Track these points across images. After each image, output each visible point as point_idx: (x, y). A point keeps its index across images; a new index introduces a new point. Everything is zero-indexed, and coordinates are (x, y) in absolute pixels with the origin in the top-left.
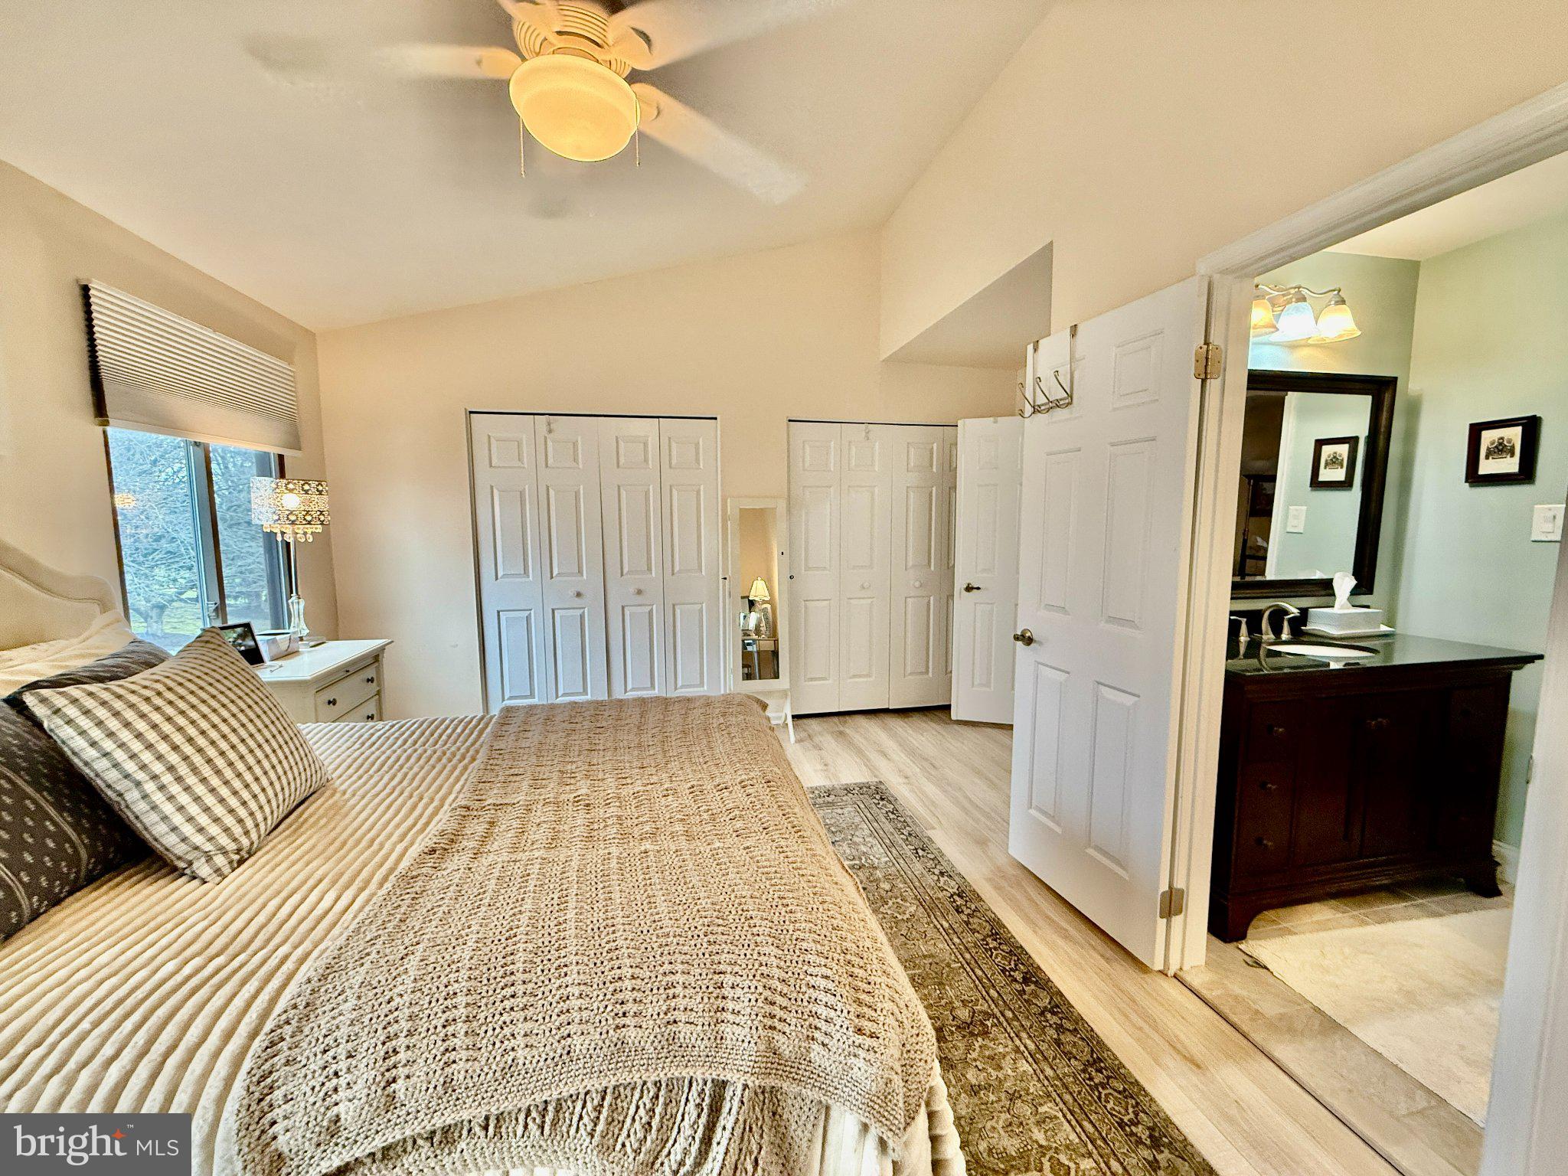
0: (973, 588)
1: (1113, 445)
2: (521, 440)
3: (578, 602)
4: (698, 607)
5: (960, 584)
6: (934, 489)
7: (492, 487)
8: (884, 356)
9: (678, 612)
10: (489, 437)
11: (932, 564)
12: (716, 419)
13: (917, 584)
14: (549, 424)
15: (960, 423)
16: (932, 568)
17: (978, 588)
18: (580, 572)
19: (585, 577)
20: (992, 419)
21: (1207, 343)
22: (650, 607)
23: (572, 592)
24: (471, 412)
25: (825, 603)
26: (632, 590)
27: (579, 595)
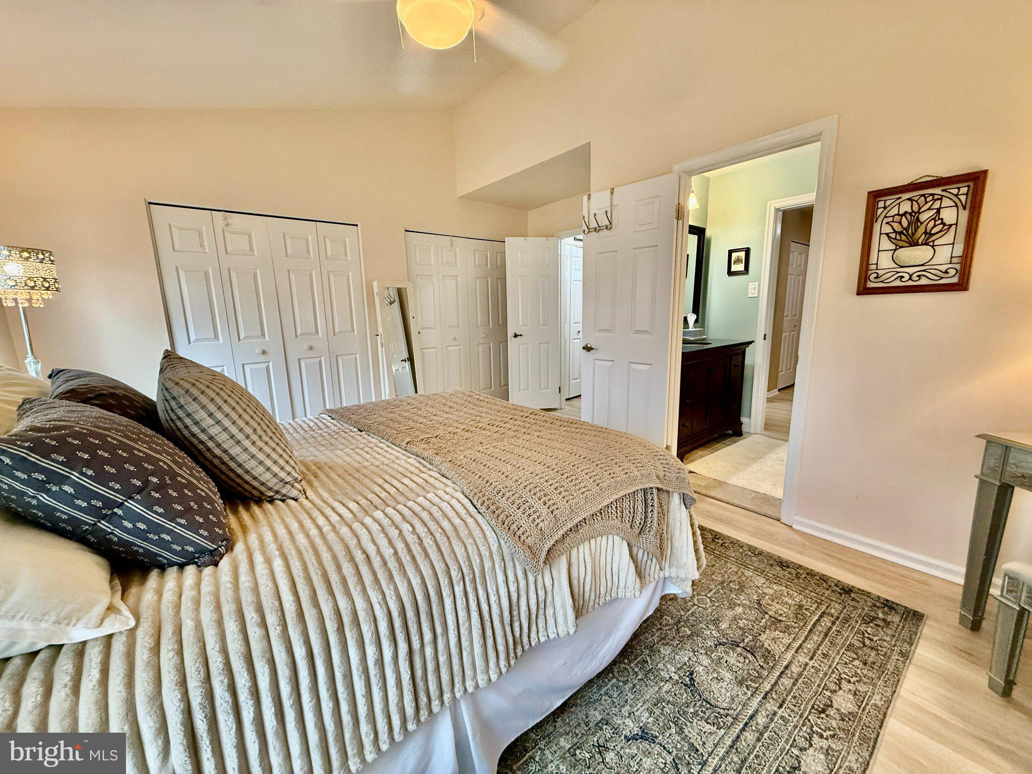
0: (518, 335)
1: (634, 249)
2: (201, 229)
3: (263, 358)
4: (354, 356)
5: (510, 334)
6: (489, 279)
7: (177, 268)
8: (459, 195)
9: (340, 361)
10: (170, 225)
11: (491, 324)
12: (357, 225)
13: (484, 336)
14: (226, 219)
15: (506, 239)
16: (491, 326)
17: (521, 335)
18: (263, 334)
19: (267, 338)
20: (523, 238)
21: (679, 204)
22: (318, 359)
23: (258, 351)
24: (150, 203)
25: (434, 350)
26: (305, 347)
27: (264, 352)
